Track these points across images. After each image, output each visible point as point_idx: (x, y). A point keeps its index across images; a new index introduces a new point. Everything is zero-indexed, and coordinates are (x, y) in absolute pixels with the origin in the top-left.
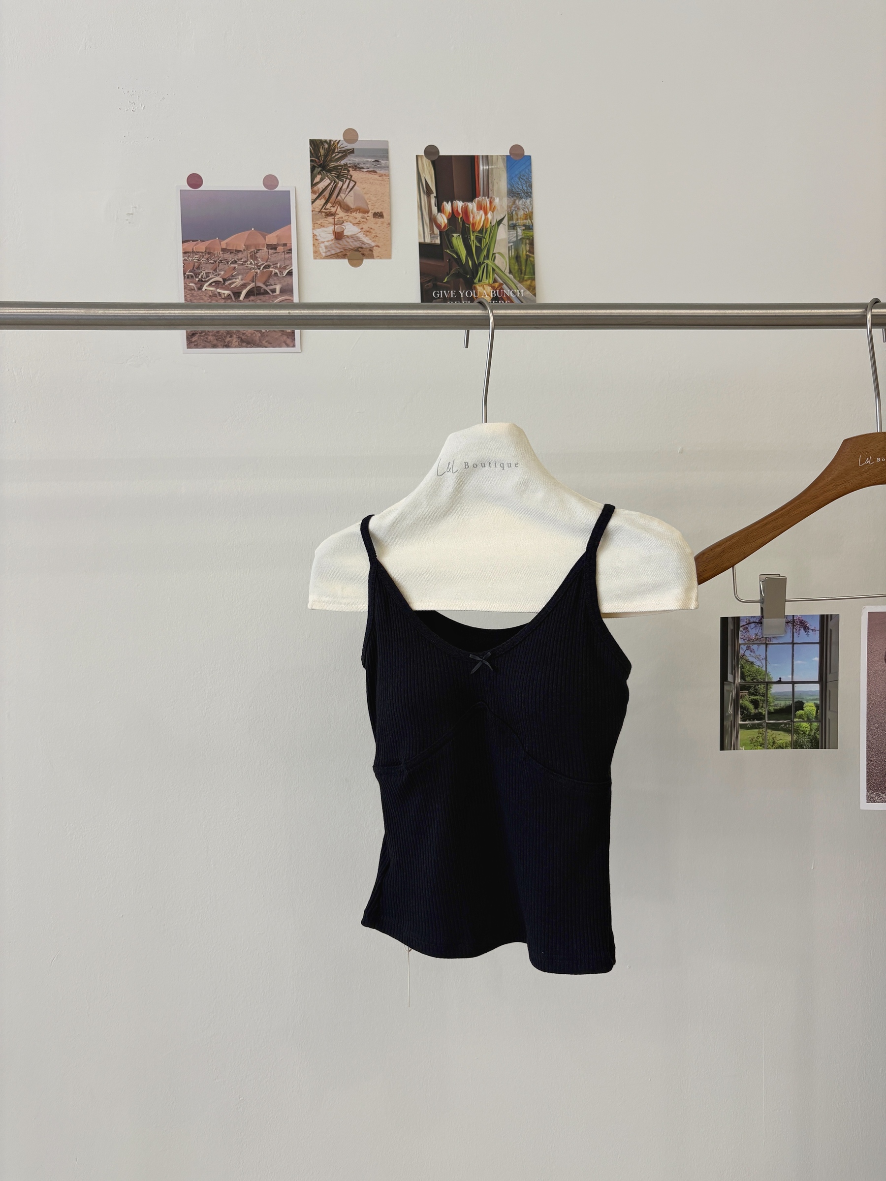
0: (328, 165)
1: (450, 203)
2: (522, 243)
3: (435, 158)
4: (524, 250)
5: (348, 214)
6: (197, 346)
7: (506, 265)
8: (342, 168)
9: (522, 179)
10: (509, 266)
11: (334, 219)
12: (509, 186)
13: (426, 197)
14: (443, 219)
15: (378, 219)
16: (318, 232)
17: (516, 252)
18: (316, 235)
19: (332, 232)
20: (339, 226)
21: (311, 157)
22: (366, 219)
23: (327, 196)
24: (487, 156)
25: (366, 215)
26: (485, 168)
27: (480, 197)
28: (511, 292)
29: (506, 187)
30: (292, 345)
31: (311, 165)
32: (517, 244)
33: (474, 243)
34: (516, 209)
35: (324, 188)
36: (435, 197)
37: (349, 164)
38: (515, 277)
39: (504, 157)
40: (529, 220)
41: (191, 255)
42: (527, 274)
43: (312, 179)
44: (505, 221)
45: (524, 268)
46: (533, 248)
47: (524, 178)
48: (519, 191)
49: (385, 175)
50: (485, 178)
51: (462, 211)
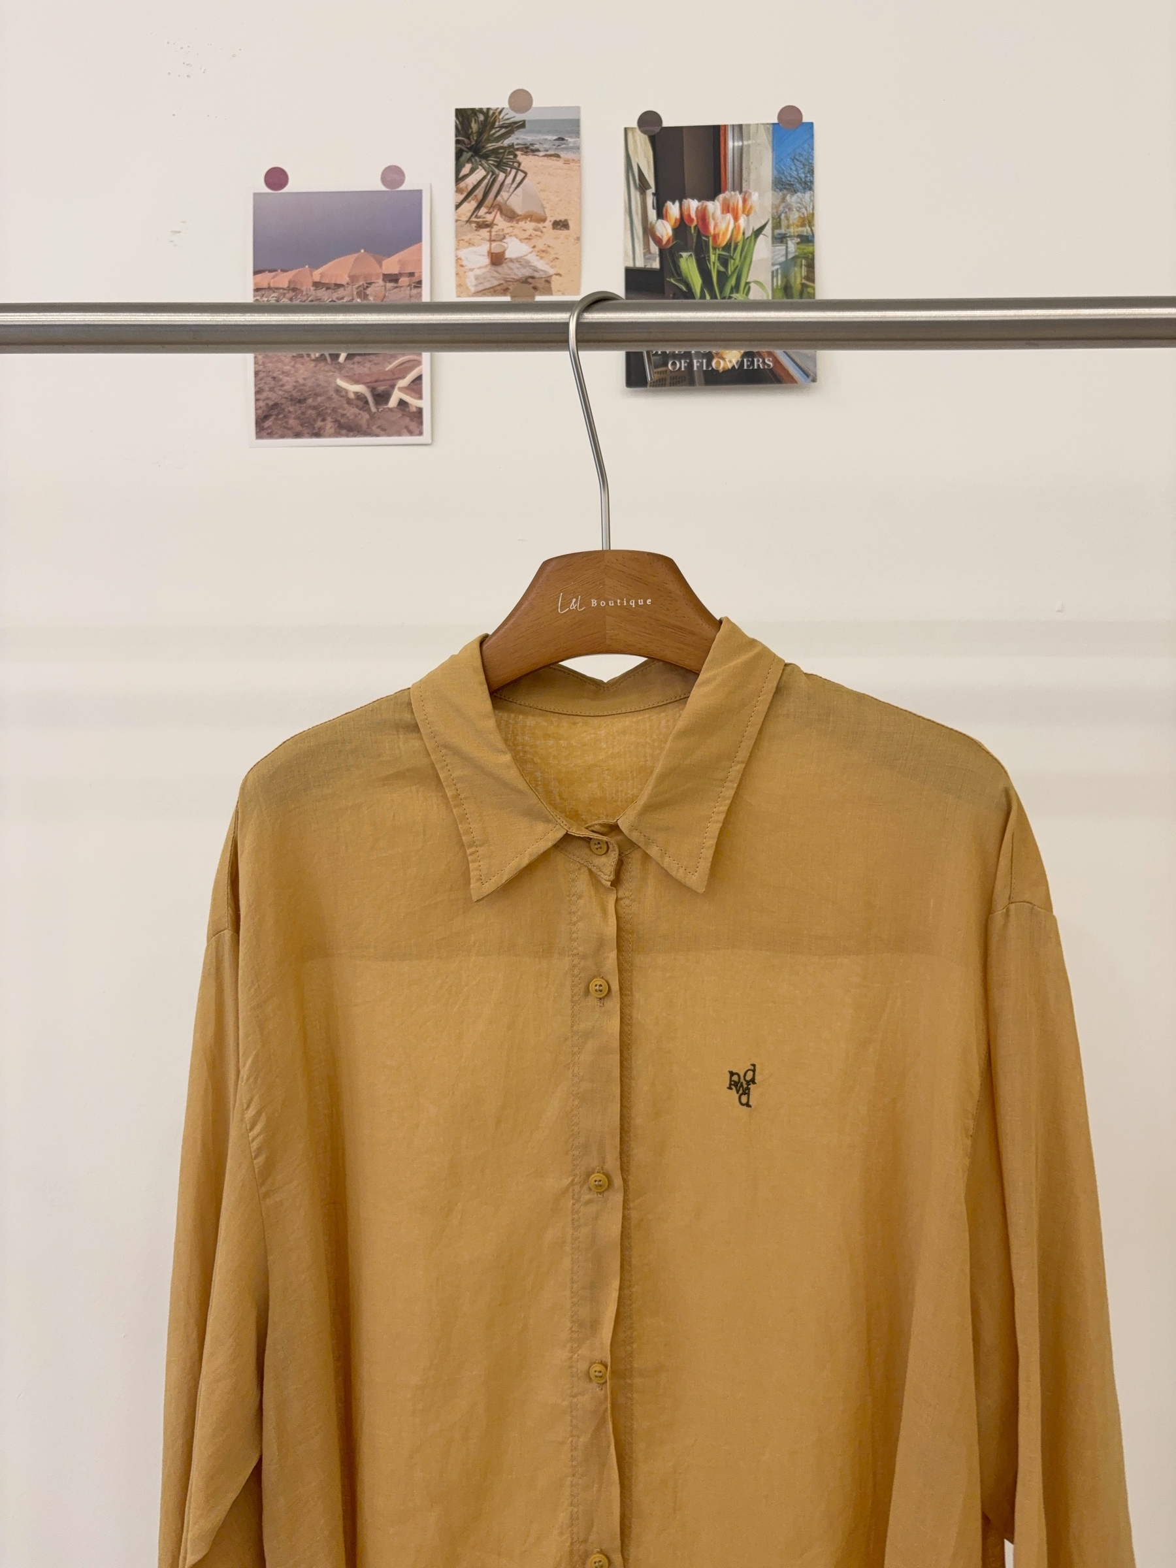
0: (483, 147)
1: (677, 203)
2: (795, 266)
3: (655, 131)
4: (798, 276)
5: (512, 225)
6: (271, 435)
8: (505, 151)
9: (798, 160)
11: (490, 232)
12: (776, 173)
13: (638, 194)
14: (665, 230)
15: (560, 232)
16: (462, 254)
17: (785, 280)
18: (458, 259)
19: (486, 253)
20: (497, 243)
21: (456, 136)
22: (542, 232)
23: (480, 197)
24: (741, 126)
25: (541, 225)
26: (736, 144)
27: (727, 192)
29: (771, 173)
30: (417, 432)
31: (456, 148)
32: (786, 267)
33: (714, 266)
34: (787, 210)
35: (475, 183)
36: (653, 194)
37: (517, 144)
39: (768, 126)
40: (809, 229)
41: (267, 293)
43: (458, 167)
44: (768, 230)
46: (813, 272)
47: (801, 159)
48: (792, 179)
49: (573, 160)
50: (736, 163)
51: (697, 216)
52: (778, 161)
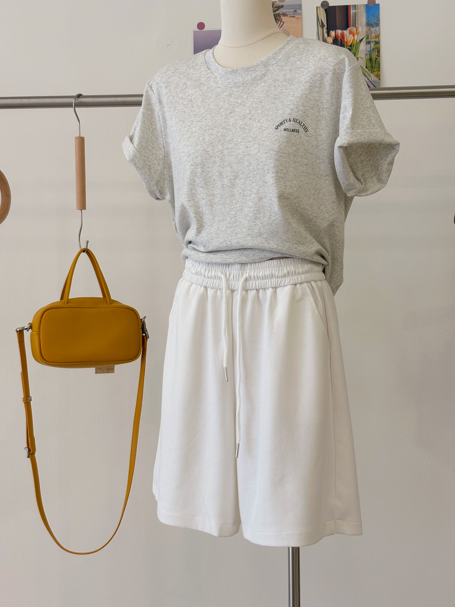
1: (334, 31)
2: (374, 51)
3: (326, 8)
4: (374, 55)
7: (364, 64)
10: (366, 64)
12: (367, 21)
13: (321, 28)
14: (330, 39)
17: (370, 56)
24: (355, 5)
26: (354, 11)
27: (351, 27)
28: (366, 78)
29: (365, 21)
32: (370, 52)
34: (370, 33)
36: (326, 28)
38: (369, 70)
39: (364, 5)
40: (378, 39)
42: (375, 68)
45: (374, 65)
46: (380, 54)
47: (375, 16)
48: (373, 23)
49: (299, 18)
50: (354, 17)
51: (341, 36)
52: (368, 17)
